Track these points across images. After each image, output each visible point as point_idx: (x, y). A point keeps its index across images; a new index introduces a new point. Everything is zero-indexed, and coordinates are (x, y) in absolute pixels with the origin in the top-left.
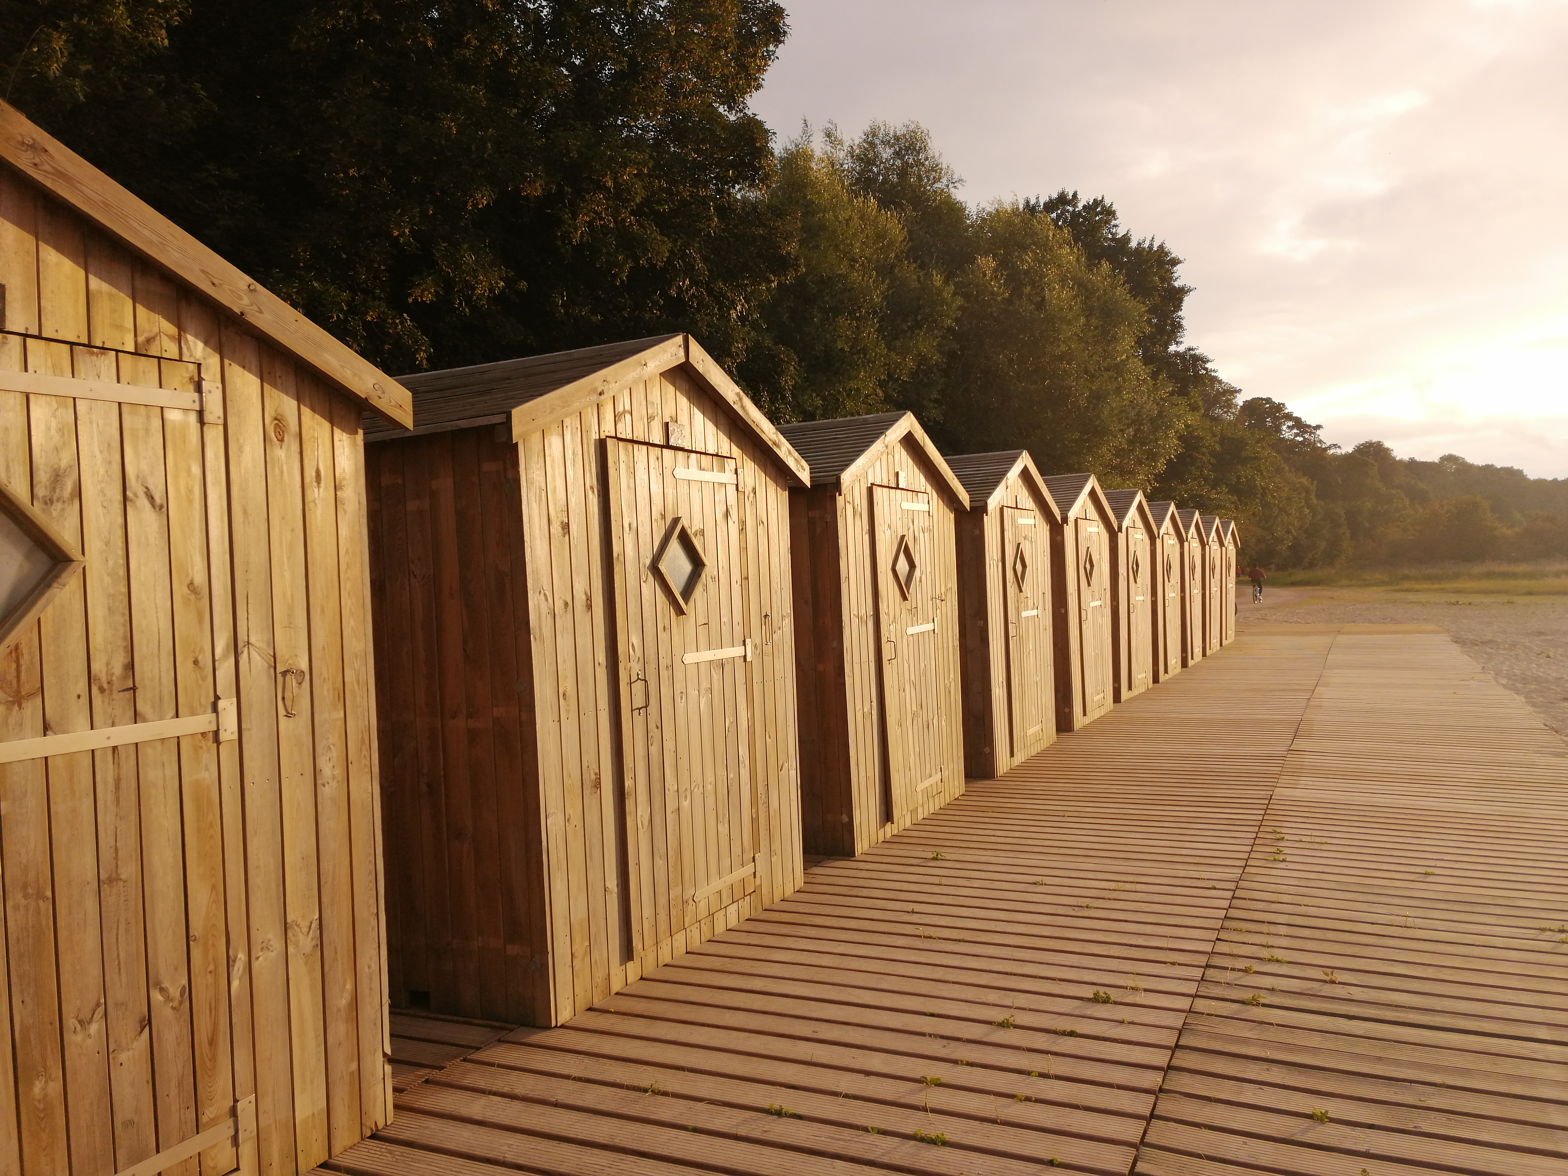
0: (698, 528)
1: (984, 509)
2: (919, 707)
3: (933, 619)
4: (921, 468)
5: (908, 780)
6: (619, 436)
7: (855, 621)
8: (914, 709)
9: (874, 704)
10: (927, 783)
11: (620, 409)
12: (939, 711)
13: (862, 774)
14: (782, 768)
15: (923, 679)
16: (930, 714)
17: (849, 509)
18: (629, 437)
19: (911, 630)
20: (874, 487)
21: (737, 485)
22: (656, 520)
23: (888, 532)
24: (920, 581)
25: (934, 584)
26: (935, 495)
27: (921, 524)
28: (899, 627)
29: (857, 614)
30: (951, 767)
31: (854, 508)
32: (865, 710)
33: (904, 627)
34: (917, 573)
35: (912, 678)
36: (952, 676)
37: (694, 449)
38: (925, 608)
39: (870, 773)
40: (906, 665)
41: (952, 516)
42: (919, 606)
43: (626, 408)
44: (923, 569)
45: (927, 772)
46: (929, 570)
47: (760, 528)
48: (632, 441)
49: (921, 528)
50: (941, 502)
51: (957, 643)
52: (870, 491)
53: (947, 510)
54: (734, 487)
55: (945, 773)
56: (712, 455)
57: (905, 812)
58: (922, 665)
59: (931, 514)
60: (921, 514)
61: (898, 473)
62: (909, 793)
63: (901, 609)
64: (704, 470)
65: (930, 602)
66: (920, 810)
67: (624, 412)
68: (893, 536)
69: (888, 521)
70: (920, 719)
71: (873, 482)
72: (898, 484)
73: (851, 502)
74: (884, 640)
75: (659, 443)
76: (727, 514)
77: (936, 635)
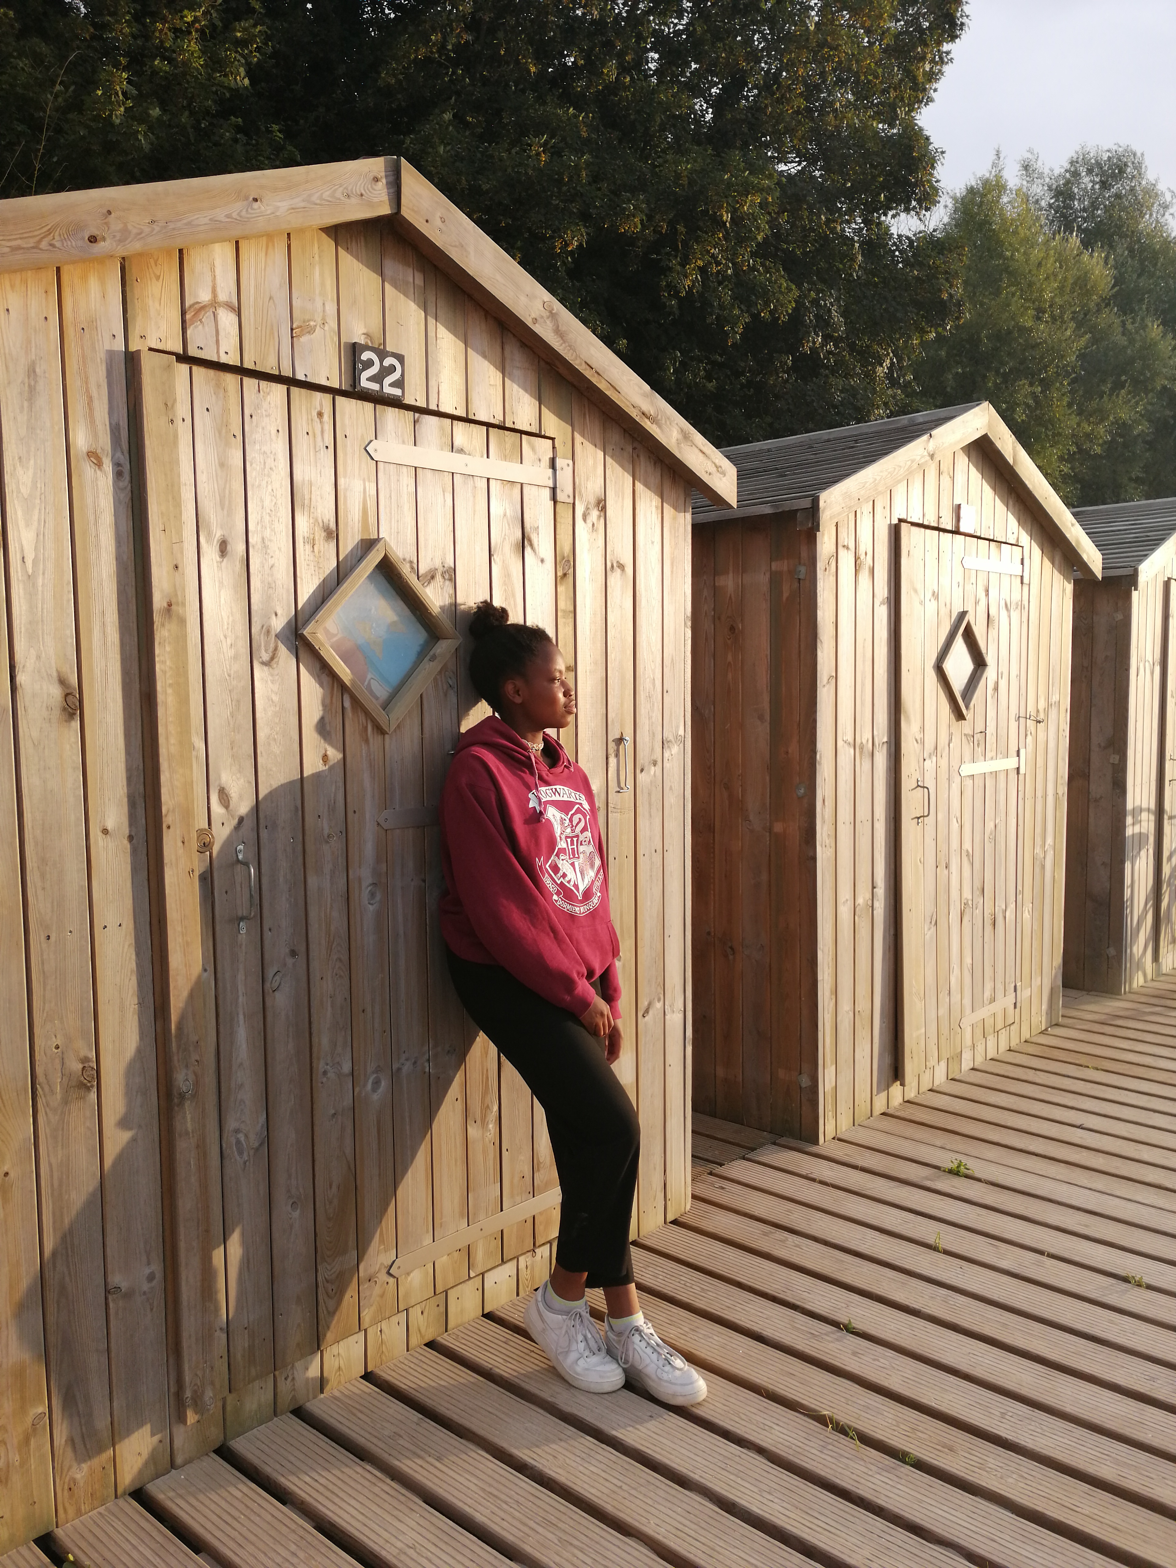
0: (438, 564)
1: (1131, 581)
2: (977, 893)
3: (1018, 752)
4: (1011, 503)
5: (943, 1011)
6: (192, 352)
7: (846, 754)
8: (967, 894)
9: (881, 891)
10: (984, 1013)
11: (200, 294)
12: (1020, 897)
13: (845, 1006)
14: (647, 1011)
15: (989, 847)
16: (1000, 904)
17: (846, 561)
18: (232, 359)
19: (968, 769)
20: (903, 525)
21: (554, 490)
22: (306, 541)
23: (932, 606)
24: (996, 689)
25: (1023, 694)
26: (1037, 551)
27: (1005, 595)
28: (943, 763)
29: (851, 740)
30: (1036, 982)
31: (856, 558)
32: (860, 901)
33: (955, 763)
34: (990, 673)
35: (967, 846)
36: (1049, 841)
37: (433, 406)
38: (1003, 732)
39: (863, 1005)
40: (955, 826)
41: (1069, 587)
42: (991, 730)
43: (222, 297)
44: (1003, 668)
45: (987, 994)
46: (1014, 672)
47: (615, 579)
48: (241, 371)
49: (1002, 604)
50: (1047, 563)
51: (1063, 789)
52: (895, 532)
53: (1058, 577)
54: (547, 493)
55: (1025, 994)
56: (488, 425)
57: (933, 1061)
58: (990, 825)
59: (1026, 580)
60: (1005, 580)
61: (959, 506)
62: (945, 1030)
63: (951, 735)
64: (461, 451)
65: (1013, 725)
66: (967, 1056)
67: (214, 304)
68: (942, 613)
69: (932, 585)
70: (978, 912)
71: (903, 516)
72: (958, 526)
73: (852, 546)
74: (907, 784)
75: (324, 382)
76: (524, 542)
77: (1021, 777)
